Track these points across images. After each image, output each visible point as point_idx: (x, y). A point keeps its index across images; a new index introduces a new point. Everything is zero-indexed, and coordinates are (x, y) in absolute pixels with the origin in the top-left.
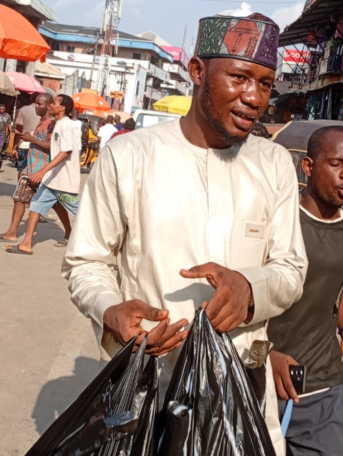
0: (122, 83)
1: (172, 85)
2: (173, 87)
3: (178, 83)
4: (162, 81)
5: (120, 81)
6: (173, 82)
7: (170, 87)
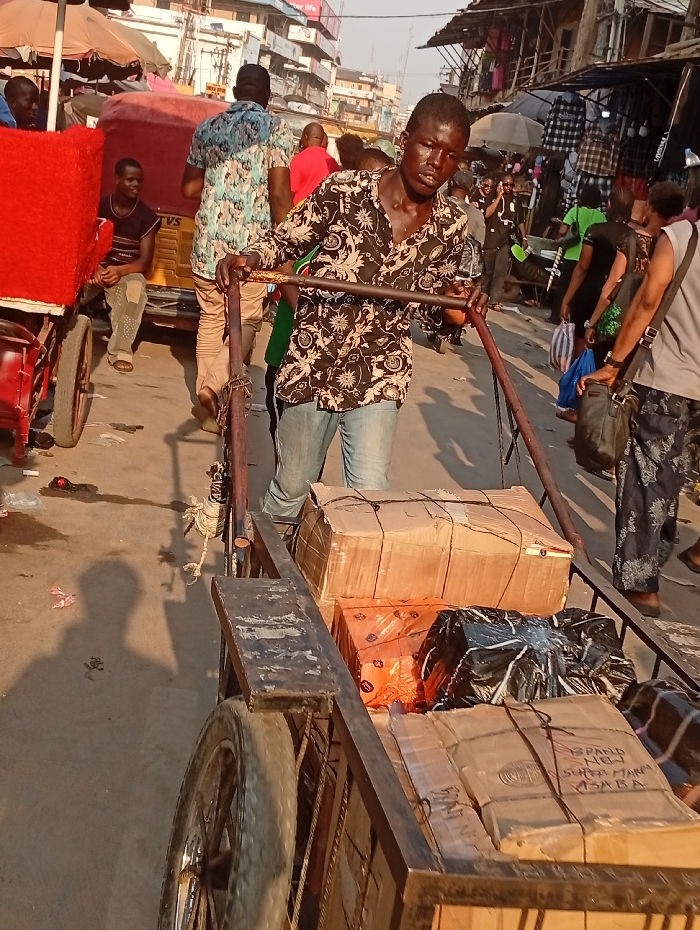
0: (221, 67)
1: (305, 67)
2: (307, 70)
3: (315, 61)
4: (286, 60)
5: (219, 64)
6: (306, 61)
7: (301, 69)
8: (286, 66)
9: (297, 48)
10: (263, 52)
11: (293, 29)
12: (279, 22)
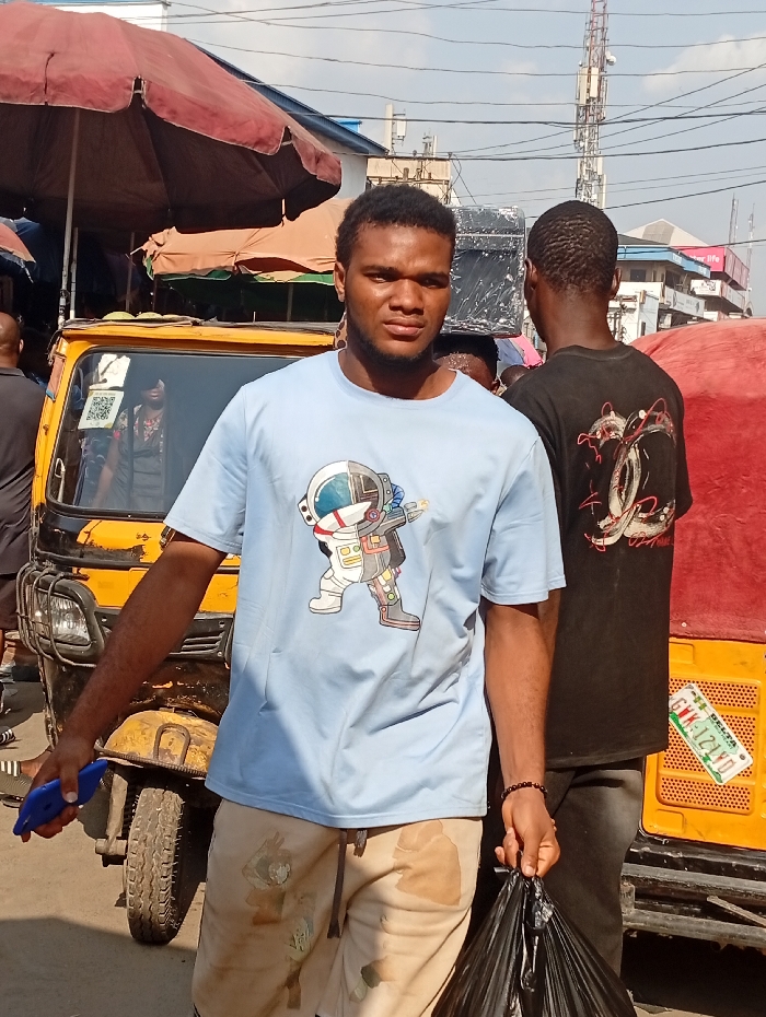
3: (722, 315)
4: (689, 317)
6: (712, 315)
9: (702, 302)
10: (663, 312)
11: (696, 284)
12: (678, 277)
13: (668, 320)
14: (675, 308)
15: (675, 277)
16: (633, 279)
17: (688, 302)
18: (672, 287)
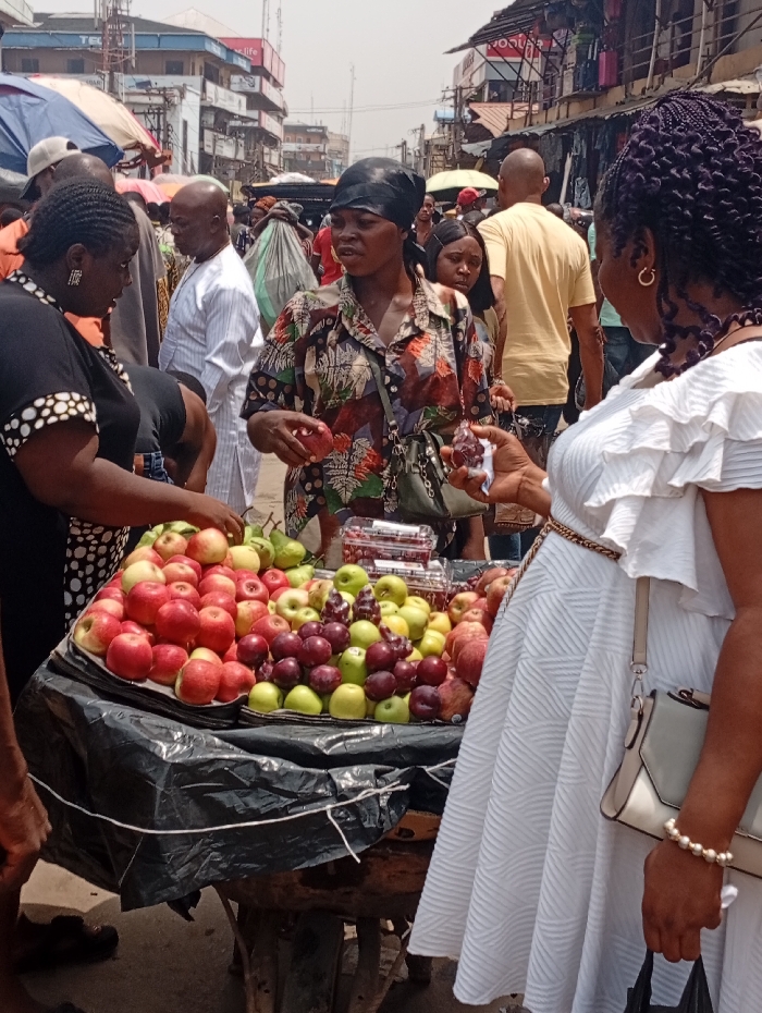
1: (253, 121)
2: (256, 124)
3: (263, 114)
4: (231, 115)
6: (254, 114)
8: (233, 123)
9: (244, 99)
10: (204, 110)
11: (235, 78)
12: (218, 70)
13: (211, 120)
14: (218, 105)
15: (215, 71)
16: (169, 72)
17: (231, 99)
18: (212, 80)
